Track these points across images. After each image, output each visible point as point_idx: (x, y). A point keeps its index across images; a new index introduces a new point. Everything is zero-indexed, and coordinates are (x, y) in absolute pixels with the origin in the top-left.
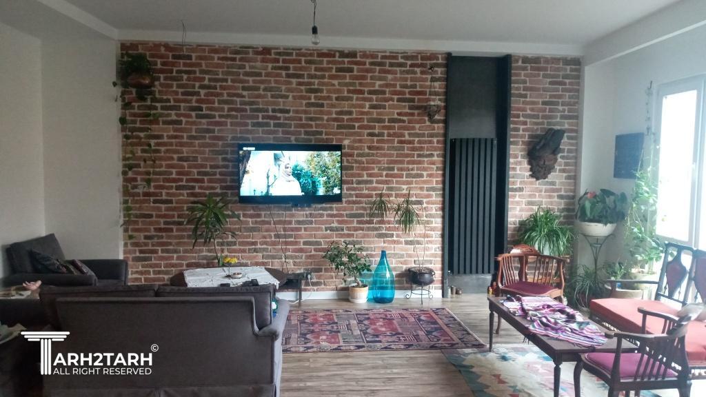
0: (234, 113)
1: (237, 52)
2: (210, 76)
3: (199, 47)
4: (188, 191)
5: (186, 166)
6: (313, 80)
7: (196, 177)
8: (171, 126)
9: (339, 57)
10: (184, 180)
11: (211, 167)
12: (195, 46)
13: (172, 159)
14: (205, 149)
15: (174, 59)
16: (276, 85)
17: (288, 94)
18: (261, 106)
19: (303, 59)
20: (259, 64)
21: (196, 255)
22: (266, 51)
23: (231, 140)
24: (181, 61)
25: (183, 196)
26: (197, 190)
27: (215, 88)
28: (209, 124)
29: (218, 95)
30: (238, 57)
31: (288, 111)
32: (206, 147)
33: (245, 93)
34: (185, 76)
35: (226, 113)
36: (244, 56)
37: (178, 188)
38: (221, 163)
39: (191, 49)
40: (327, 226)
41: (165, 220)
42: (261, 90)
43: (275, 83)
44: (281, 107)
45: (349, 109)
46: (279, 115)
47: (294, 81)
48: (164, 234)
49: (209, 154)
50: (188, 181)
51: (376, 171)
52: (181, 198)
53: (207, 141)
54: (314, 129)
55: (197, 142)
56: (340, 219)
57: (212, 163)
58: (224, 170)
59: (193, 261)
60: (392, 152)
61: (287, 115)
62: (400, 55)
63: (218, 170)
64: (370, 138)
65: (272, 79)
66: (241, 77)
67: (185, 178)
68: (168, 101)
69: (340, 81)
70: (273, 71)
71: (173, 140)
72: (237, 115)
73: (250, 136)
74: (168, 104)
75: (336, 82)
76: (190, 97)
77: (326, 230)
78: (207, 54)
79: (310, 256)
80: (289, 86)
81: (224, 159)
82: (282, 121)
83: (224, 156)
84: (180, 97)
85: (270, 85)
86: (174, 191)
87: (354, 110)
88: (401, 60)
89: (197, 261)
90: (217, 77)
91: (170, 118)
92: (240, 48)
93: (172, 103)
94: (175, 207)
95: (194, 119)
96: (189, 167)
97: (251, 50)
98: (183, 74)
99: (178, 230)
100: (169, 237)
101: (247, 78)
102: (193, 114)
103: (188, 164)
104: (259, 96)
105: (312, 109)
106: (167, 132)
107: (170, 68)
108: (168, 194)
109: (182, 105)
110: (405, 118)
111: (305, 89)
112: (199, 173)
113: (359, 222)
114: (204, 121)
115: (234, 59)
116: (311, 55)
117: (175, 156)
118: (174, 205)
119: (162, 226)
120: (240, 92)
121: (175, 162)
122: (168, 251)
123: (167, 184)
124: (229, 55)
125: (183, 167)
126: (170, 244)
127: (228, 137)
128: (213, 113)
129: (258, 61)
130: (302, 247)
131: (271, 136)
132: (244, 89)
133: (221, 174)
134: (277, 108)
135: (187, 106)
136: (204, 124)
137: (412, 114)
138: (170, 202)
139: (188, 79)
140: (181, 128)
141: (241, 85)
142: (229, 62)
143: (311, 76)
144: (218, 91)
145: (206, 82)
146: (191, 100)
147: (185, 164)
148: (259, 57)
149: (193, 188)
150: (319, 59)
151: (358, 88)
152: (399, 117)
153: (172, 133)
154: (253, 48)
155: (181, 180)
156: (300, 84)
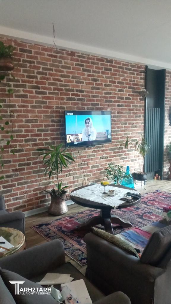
0: (56, 91)
1: (58, 52)
2: (43, 66)
3: (36, 45)
4: (33, 143)
5: (31, 126)
6: (95, 74)
7: (37, 133)
8: (20, 99)
9: (106, 62)
10: (30, 135)
11: (46, 126)
12: (33, 45)
13: (22, 121)
14: (42, 114)
15: (21, 52)
16: (78, 75)
17: (83, 81)
18: (70, 88)
19: (90, 61)
20: (69, 61)
21: (39, 183)
22: (72, 54)
23: (55, 109)
24: (26, 54)
25: (30, 146)
26: (38, 142)
27: (46, 74)
28: (43, 98)
29: (48, 79)
30: (58, 55)
31: (83, 91)
32: (42, 113)
33: (62, 79)
34: (28, 65)
35: (52, 91)
36: (62, 55)
37: (26, 141)
38: (51, 123)
39: (31, 46)
40: (101, 156)
41: (19, 163)
42: (71, 78)
43: (77, 74)
44: (80, 89)
45: (110, 92)
46: (79, 93)
47: (86, 73)
48: (19, 173)
49: (44, 118)
50: (32, 136)
51: (120, 125)
52: (29, 147)
53: (42, 109)
54: (95, 102)
55: (37, 110)
56: (107, 152)
57: (46, 124)
58: (52, 127)
59: (37, 187)
60: (127, 115)
61: (83, 94)
62: (129, 64)
63: (49, 128)
64: (118, 107)
65: (76, 71)
66: (60, 68)
67: (30, 134)
68: (18, 81)
69: (106, 75)
70: (77, 66)
71: (22, 109)
72: (58, 93)
73: (65, 106)
74: (18, 83)
75: (104, 76)
76: (31, 79)
77: (101, 159)
78: (41, 51)
79: (94, 174)
80: (83, 76)
81: (53, 121)
82: (80, 97)
83: (52, 119)
84: (25, 79)
85: (75, 75)
86: (24, 143)
87: (112, 92)
88: (130, 67)
89: (39, 187)
90: (47, 67)
91: (19, 93)
92: (60, 49)
93: (21, 83)
94: (25, 154)
95: (34, 94)
96: (33, 126)
97: (65, 52)
98: (27, 63)
99: (27, 169)
100: (22, 174)
101: (62, 69)
102: (34, 91)
103: (32, 125)
104: (70, 81)
105: (94, 90)
106: (18, 102)
107: (19, 58)
108: (20, 145)
109: (27, 84)
110: (131, 97)
111: (91, 78)
112: (38, 130)
113: (114, 153)
114: (40, 96)
115: (56, 57)
116: (94, 59)
117: (24, 119)
118: (24, 152)
119: (18, 167)
120: (60, 78)
121: (24, 123)
122: (21, 184)
123: (19, 139)
124: (53, 54)
125: (29, 127)
126: (22, 179)
127: (54, 106)
128: (45, 91)
129: (69, 60)
130: (91, 169)
131: (76, 106)
132: (62, 76)
133: (51, 130)
134: (78, 89)
135: (30, 85)
136: (40, 98)
137: (133, 95)
138: (22, 150)
139: (30, 67)
140: (27, 100)
141: (60, 74)
142: (53, 58)
143: (94, 72)
144: (48, 76)
145: (41, 70)
146: (33, 81)
147: (30, 124)
148: (69, 57)
149: (35, 140)
150: (97, 62)
151: (114, 80)
152: (129, 97)
153: (21, 104)
154: (66, 51)
155: (28, 136)
156: (89, 75)
